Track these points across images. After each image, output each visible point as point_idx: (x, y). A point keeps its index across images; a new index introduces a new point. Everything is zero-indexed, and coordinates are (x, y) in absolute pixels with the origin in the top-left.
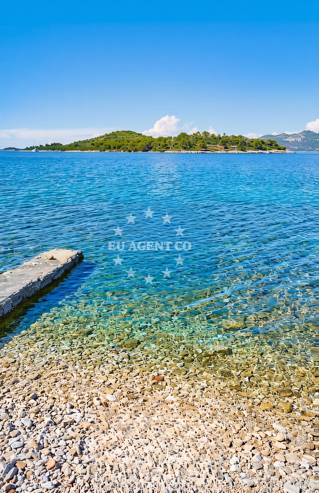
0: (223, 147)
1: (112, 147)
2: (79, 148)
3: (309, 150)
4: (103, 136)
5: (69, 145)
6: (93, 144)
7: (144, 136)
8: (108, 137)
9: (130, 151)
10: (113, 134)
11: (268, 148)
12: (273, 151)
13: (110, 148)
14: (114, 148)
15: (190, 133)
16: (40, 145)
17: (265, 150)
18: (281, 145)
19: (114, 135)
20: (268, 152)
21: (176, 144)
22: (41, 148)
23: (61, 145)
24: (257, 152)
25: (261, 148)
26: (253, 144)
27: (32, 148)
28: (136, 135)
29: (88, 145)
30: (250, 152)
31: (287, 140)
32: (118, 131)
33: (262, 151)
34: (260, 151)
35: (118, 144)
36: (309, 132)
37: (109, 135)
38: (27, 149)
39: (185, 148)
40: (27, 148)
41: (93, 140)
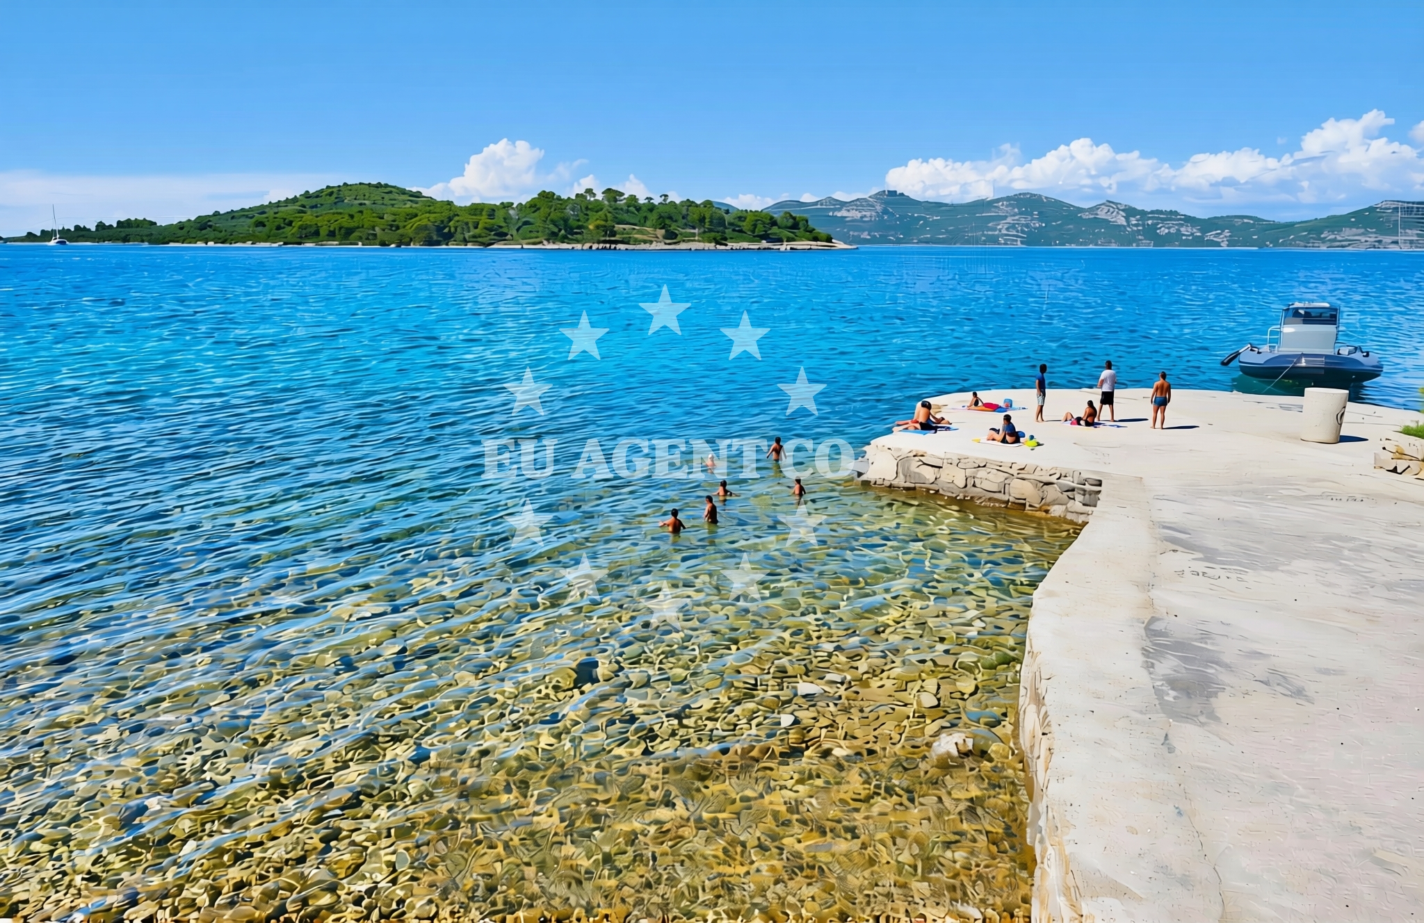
0: (661, 232)
1: (323, 232)
2: (212, 234)
3: (899, 241)
4: (295, 200)
5: (181, 226)
6: (261, 224)
7: (431, 201)
8: (311, 200)
9: (383, 244)
10: (330, 191)
11: (786, 233)
12: (799, 245)
13: (316, 234)
14: (332, 235)
15: (568, 192)
16: (77, 227)
17: (780, 240)
18: (821, 230)
19: (334, 195)
20: (785, 246)
21: (526, 223)
22: (80, 233)
23: (155, 223)
24: (755, 246)
25: (765, 237)
26: (746, 225)
27: (46, 235)
28: (406, 197)
29: (245, 225)
30: (736, 245)
31: (839, 214)
32: (345, 184)
33: (770, 245)
34: (764, 244)
35: (346, 222)
36: (893, 193)
37: (318, 195)
38: (30, 237)
39: (553, 237)
40: (30, 234)
41: (262, 210)
